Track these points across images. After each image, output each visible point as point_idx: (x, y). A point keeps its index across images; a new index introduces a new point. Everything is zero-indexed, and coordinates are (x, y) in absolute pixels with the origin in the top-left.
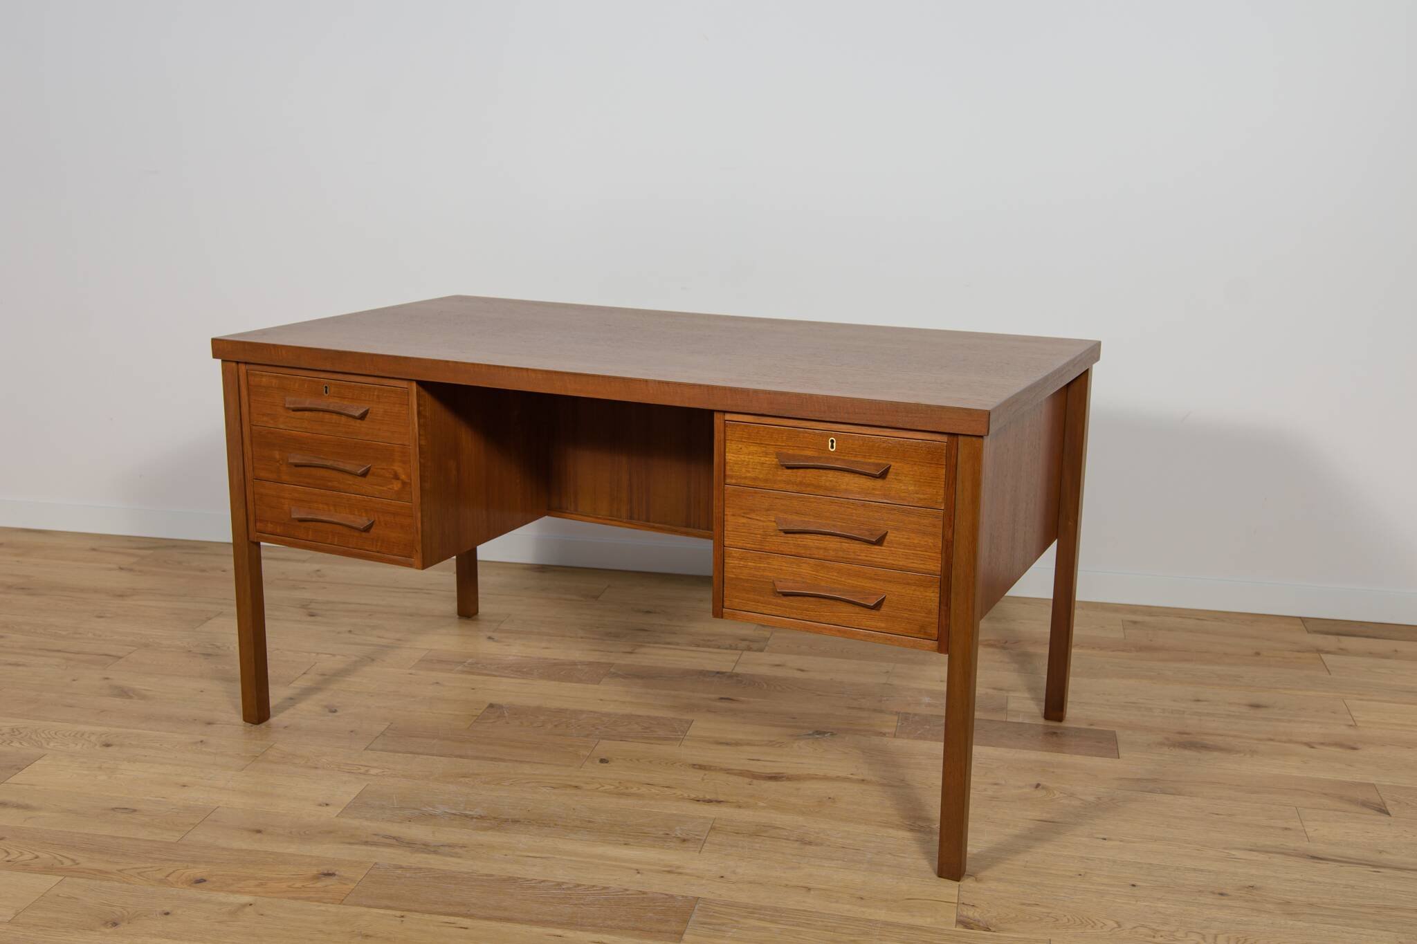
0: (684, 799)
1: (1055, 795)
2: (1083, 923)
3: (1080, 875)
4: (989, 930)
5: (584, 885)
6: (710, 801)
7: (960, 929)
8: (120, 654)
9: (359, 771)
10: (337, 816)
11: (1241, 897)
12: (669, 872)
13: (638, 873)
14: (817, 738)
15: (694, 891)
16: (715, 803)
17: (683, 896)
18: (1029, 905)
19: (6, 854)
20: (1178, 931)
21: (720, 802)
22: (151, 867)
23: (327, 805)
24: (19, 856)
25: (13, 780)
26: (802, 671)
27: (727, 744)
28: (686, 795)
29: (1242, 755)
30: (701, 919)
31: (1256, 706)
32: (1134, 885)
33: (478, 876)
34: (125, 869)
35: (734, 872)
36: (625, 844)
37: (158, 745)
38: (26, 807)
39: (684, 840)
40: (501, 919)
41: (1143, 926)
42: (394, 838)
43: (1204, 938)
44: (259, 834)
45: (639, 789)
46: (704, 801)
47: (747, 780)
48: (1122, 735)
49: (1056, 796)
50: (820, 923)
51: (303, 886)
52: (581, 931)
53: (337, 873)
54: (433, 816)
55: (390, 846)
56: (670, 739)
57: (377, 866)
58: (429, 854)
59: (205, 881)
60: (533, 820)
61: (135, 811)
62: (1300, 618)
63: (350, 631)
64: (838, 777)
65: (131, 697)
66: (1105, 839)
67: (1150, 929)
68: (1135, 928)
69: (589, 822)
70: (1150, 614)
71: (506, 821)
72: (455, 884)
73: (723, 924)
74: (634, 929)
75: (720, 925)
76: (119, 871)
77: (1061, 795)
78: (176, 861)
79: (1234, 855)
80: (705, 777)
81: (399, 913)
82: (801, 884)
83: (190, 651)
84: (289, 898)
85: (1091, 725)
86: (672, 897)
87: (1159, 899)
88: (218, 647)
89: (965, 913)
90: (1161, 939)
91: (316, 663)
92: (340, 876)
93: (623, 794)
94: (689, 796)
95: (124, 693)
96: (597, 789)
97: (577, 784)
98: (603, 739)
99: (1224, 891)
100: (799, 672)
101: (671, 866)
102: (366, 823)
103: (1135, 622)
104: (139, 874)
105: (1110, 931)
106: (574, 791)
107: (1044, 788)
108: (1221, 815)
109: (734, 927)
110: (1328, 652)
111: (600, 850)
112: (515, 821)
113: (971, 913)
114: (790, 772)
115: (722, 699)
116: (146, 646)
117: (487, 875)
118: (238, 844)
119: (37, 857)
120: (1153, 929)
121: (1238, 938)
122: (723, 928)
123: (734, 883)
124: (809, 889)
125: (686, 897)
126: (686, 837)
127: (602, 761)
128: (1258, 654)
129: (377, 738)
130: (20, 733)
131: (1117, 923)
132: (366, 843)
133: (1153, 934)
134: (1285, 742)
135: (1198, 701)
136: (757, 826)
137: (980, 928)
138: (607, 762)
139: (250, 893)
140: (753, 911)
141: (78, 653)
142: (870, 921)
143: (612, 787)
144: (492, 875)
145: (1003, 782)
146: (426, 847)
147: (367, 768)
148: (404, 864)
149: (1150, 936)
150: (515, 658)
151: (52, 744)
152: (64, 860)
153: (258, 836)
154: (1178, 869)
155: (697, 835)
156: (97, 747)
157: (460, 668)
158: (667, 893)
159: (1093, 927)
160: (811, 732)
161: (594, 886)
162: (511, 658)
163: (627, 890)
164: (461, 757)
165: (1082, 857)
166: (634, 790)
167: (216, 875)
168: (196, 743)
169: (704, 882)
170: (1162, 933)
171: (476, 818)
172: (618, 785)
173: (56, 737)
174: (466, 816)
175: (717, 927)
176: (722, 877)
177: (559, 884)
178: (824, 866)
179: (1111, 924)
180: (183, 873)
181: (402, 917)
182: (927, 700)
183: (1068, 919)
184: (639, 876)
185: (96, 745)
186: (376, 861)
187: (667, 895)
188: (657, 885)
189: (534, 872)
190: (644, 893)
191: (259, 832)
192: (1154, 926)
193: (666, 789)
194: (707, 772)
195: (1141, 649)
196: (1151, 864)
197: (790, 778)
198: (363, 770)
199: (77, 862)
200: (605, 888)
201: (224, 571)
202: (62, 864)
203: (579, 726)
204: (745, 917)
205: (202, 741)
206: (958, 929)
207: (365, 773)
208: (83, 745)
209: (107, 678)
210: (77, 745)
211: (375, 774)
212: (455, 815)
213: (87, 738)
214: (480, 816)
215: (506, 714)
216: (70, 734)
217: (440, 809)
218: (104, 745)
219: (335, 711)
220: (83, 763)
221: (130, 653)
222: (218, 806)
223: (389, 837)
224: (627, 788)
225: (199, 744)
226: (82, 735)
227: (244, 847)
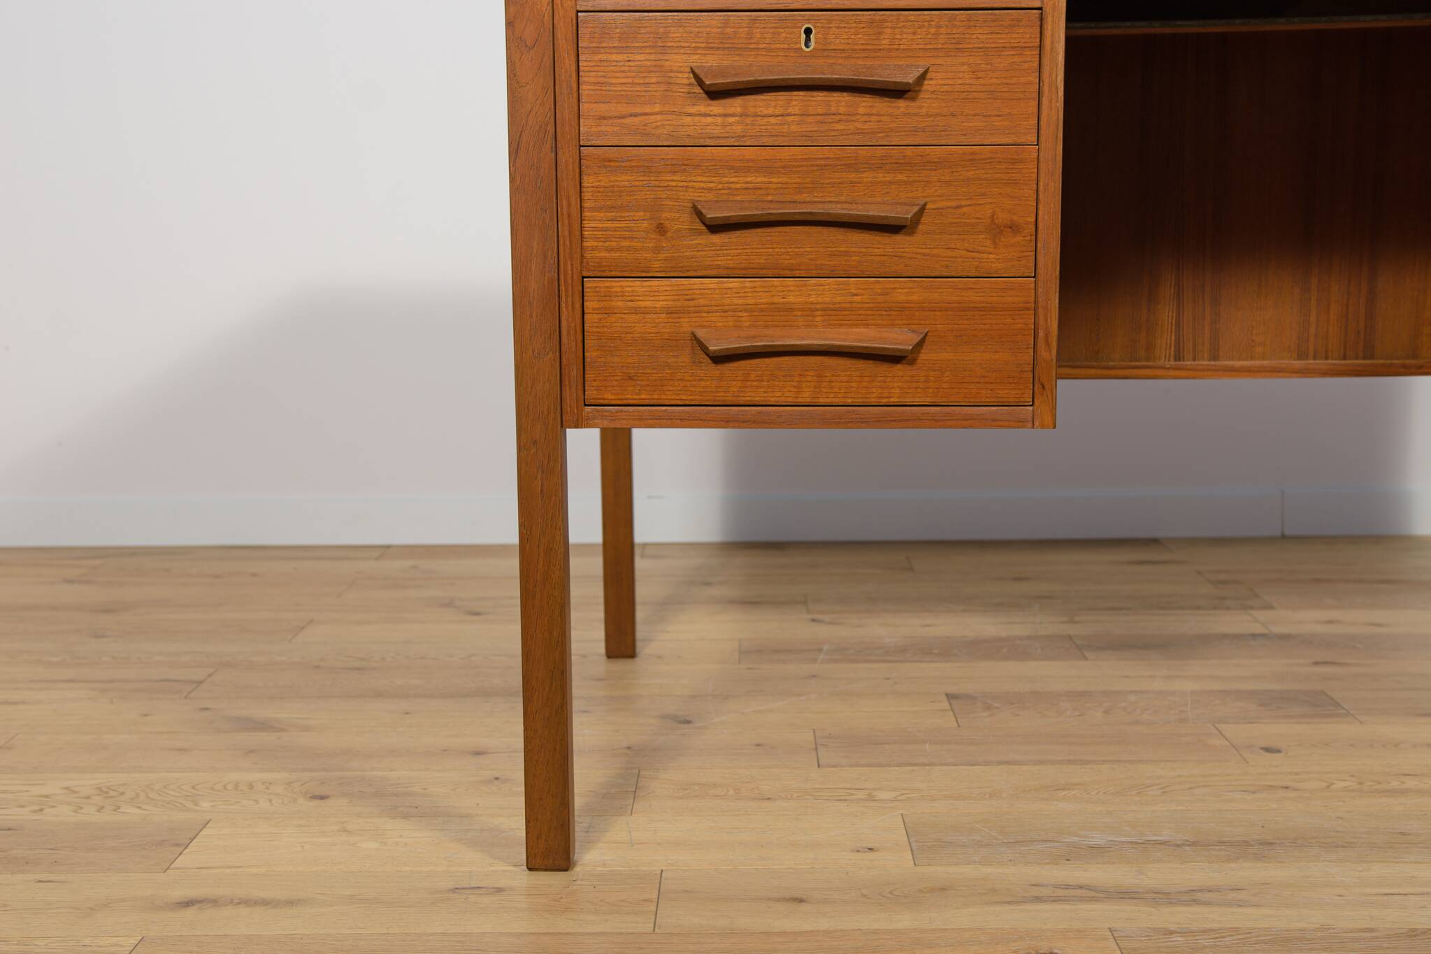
8: (193, 679)
9: (853, 797)
10: (918, 866)
23: (871, 849)
25: (180, 862)
26: (1379, 626)
44: (806, 905)
45: (1404, 784)
54: (1101, 850)
57: (1122, 935)
58: (1188, 907)
60: (1296, 841)
61: (499, 890)
65: (282, 730)
69: (1405, 835)
83: (318, 667)
93: (1388, 792)
95: (262, 726)
96: (1329, 788)
97: (1285, 784)
98: (1218, 723)
100: (1377, 628)
102: (989, 871)
106: (1293, 795)
112: (1268, 845)
115: (1317, 664)
116: (230, 666)
127: (1269, 751)
129: (817, 751)
130: (123, 793)
138: (1279, 751)
141: (111, 681)
143: (1349, 785)
144: (1371, 930)
147: (866, 793)
148: (1172, 928)
150: (897, 640)
151: (205, 805)
153: (808, 909)
156: (302, 802)
157: (824, 657)
162: (888, 640)
166: (1395, 784)
171: (1184, 846)
172: (1356, 781)
173: (196, 792)
174: (1163, 844)
185: (295, 800)
186: (1109, 927)
191: (801, 901)
198: (861, 795)
207: (871, 798)
208: (270, 801)
209: (207, 709)
210: (256, 801)
211: (894, 800)
212: (1137, 843)
213: (266, 790)
214: (1187, 841)
215: (996, 705)
216: (225, 787)
217: (1098, 839)
218: (310, 797)
219: (689, 722)
220: (300, 826)
221: (210, 675)
222: (662, 871)
223: (1067, 887)
224: (1379, 783)
225: (496, 781)
226: (251, 786)
227: (807, 927)
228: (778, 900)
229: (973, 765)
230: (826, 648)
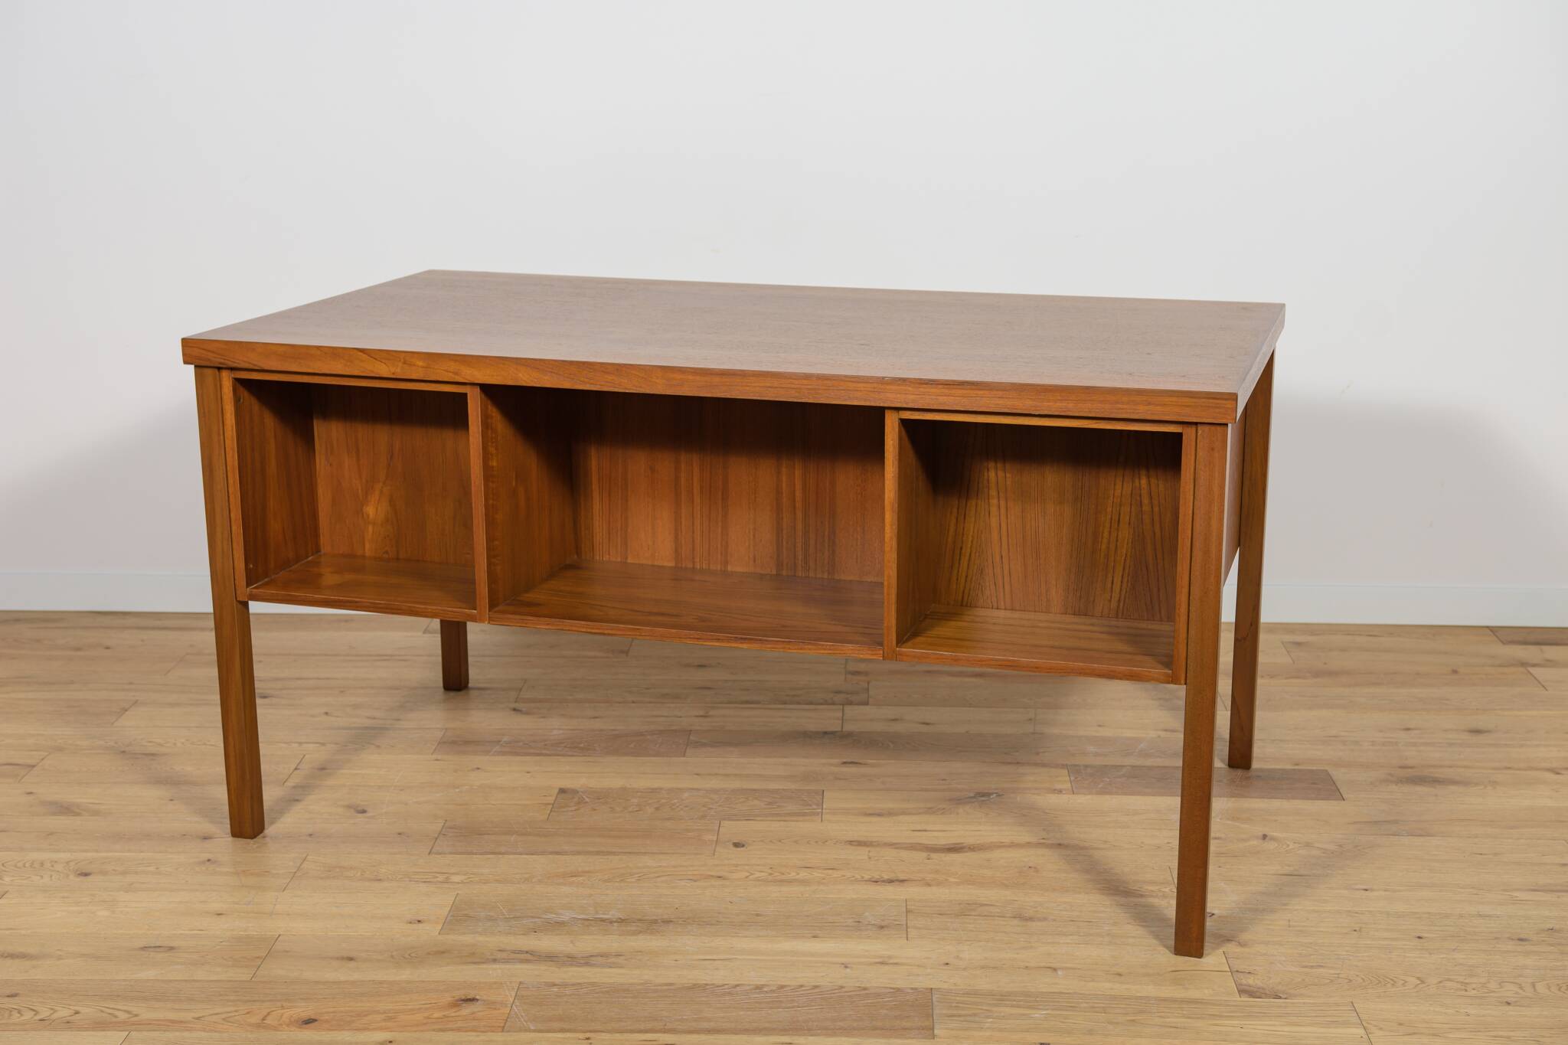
0: (856, 880)
1: (1288, 846)
2: (1380, 982)
3: (1355, 931)
4: (1280, 998)
5: (789, 986)
6: (891, 881)
7: (1245, 999)
8: (30, 762)
9: (435, 880)
10: (439, 934)
11: (1543, 941)
12: (882, 963)
13: (846, 967)
14: (983, 801)
15: (923, 983)
16: (897, 883)
17: (912, 989)
18: (1312, 967)
19: (33, 1013)
20: (1489, 982)
21: (903, 881)
22: (236, 1011)
23: (419, 921)
24: (52, 1014)
26: (927, 724)
27: (880, 815)
28: (858, 877)
29: (1482, 787)
30: (944, 1012)
31: (1477, 731)
32: (1419, 937)
33: (655, 986)
34: (203, 1017)
35: (957, 957)
36: (814, 937)
37: (152, 869)
38: (23, 956)
39: (882, 927)
40: (709, 1031)
41: (1449, 980)
42: (527, 952)
43: (1521, 988)
44: (352, 962)
45: (798, 874)
46: (883, 881)
47: (924, 855)
48: (1338, 774)
49: (1290, 847)
50: (1085, 1005)
51: (444, 1015)
52: (812, 1035)
53: (477, 997)
54: (562, 924)
55: (527, 961)
56: (804, 814)
57: (525, 986)
58: (579, 966)
59: (316, 1020)
60: (688, 918)
61: (171, 948)
62: (1488, 627)
63: (326, 713)
64: (1029, 843)
65: (78, 814)
66: (1366, 890)
67: (1457, 982)
68: (1440, 982)
69: (758, 915)
70: (1313, 633)
71: (655, 922)
72: (632, 998)
73: (975, 1015)
74: (875, 1029)
75: (970, 1016)
76: (198, 1018)
77: (1296, 845)
78: (263, 1001)
79: (1517, 897)
80: (870, 854)
81: (581, 1036)
82: (1042, 964)
83: (124, 752)
84: (434, 1030)
85: (1297, 765)
86: (898, 990)
87: (1454, 950)
88: (160, 745)
89: (1244, 982)
90: (1474, 992)
91: (305, 756)
92: (484, 1001)
93: (782, 881)
94: (863, 877)
95: (66, 809)
96: (747, 877)
97: (720, 874)
98: (724, 819)
99: (1522, 936)
100: (924, 725)
101: (881, 957)
102: (481, 939)
103: (1299, 644)
104: (224, 1019)
105: (1414, 988)
106: (719, 882)
107: (1273, 839)
108: (1485, 854)
109: (988, 1017)
110: (1534, 665)
111: (787, 945)
112: (668, 922)
113: (1251, 981)
114: (969, 841)
115: (845, 763)
116: (60, 749)
117: (666, 985)
118: (331, 975)
119: (77, 1013)
120: (1462, 983)
121: (1558, 985)
122: (977, 1019)
123: (965, 969)
124: (1055, 970)
125: (916, 989)
126: (883, 924)
127: (736, 845)
128: (1455, 672)
129: (436, 839)
131: (1418, 978)
132: (495, 961)
133: (1463, 987)
134: (1525, 770)
135: (1408, 729)
136: (960, 904)
137: (1267, 996)
138: (743, 846)
139: (381, 1029)
140: (1002, 998)
142: (1141, 998)
143: (763, 874)
144: (671, 984)
145: (1223, 836)
146: (571, 960)
147: (446, 876)
148: (557, 981)
149: (1462, 990)
150: (561, 732)
151: (7, 879)
152: (117, 1013)
153: (352, 964)
154: (1461, 916)
155: (895, 920)
156: (72, 877)
157: (497, 748)
158: (895, 986)
159: (1393, 985)
160: (972, 795)
161: (802, 986)
162: (555, 732)
163: (842, 987)
164: (557, 853)
165: (1349, 911)
167: (327, 1013)
168: (203, 863)
169: (929, 971)
170: (1474, 986)
171: (615, 922)
172: (770, 871)
174: (603, 920)
175: (969, 1018)
176: (947, 964)
177: (759, 988)
178: (1059, 943)
179: (1413, 981)
180: (282, 1015)
181: (588, 1039)
182: (1092, 749)
183: (1362, 979)
184: (848, 970)
185: (68, 876)
186: (521, 980)
187: (893, 989)
188: (878, 979)
189: (719, 976)
190: (865, 989)
191: (351, 959)
192: (1461, 979)
193: (830, 871)
194: (868, 849)
195: (1317, 674)
196: (1429, 913)
197: (972, 848)
198: (441, 878)
199: (135, 1013)
200: (816, 987)
201: (108, 648)
202: (116, 1017)
203: (686, 807)
204: (996, 1005)
205: (209, 860)
206: (1242, 999)
207: (447, 881)
208: (51, 876)
209: (31, 793)
210: (42, 877)
211: (462, 882)
212: (588, 920)
213: (51, 868)
214: (620, 919)
215: (587, 800)
216: (24, 864)
217: (566, 916)
218: (79, 874)
219: (364, 812)
220: (63, 897)
221: (43, 759)
222: (279, 935)
223: (521, 952)
224: (783, 874)
225: (208, 863)
226: (42, 864)
227: (342, 979)
228: (337, 958)
229: (532, 854)
230: (506, 739)
